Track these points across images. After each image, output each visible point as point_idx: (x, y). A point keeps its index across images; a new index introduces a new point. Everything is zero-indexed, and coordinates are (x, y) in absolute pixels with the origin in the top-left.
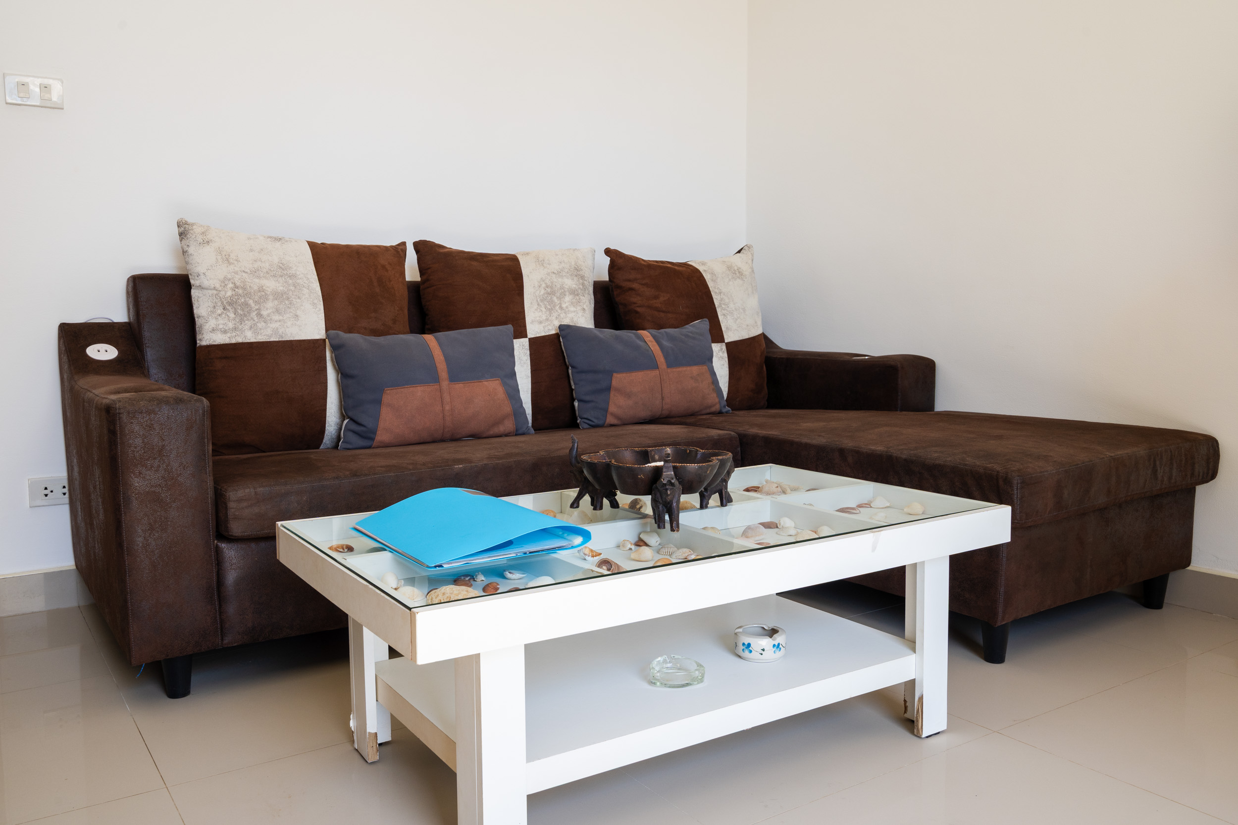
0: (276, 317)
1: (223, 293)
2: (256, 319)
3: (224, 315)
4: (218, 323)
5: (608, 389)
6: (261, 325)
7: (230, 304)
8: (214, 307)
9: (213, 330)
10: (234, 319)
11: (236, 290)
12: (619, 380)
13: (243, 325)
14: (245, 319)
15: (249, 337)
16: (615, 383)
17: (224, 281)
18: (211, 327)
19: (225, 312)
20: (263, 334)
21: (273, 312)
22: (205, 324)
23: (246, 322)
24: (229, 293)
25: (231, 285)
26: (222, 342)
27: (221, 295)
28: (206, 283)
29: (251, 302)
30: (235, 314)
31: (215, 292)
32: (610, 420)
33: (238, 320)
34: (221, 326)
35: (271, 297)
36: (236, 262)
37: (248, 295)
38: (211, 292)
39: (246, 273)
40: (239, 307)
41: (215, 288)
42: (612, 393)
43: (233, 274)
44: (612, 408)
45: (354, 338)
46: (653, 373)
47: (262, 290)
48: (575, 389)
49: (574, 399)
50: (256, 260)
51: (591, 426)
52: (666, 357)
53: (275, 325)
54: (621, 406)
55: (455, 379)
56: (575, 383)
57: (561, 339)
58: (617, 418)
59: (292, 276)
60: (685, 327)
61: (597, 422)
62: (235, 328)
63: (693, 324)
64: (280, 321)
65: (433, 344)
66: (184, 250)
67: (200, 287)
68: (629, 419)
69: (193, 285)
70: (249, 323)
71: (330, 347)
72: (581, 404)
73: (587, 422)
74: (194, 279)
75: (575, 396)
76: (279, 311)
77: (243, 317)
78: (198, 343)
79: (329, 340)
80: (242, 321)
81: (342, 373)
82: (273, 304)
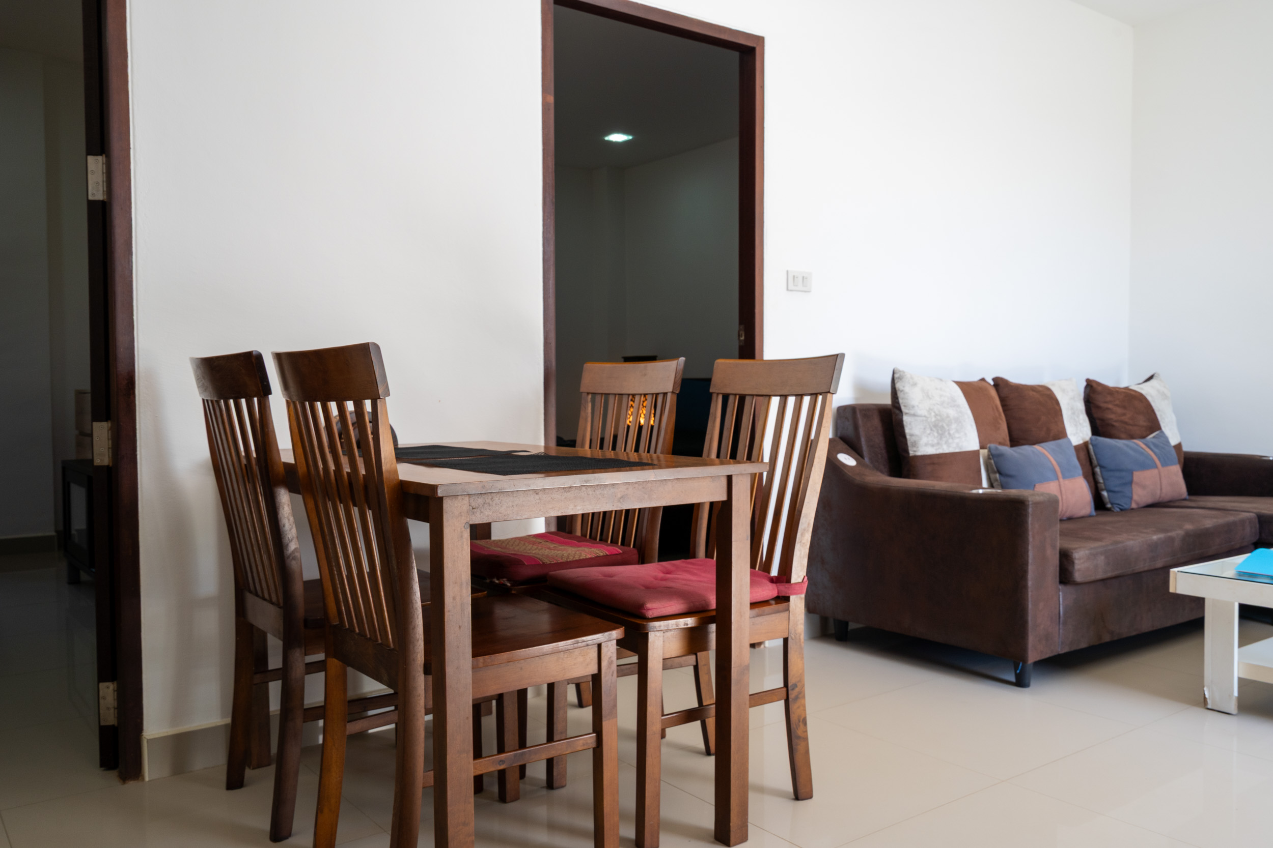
0: (957, 435)
1: (930, 419)
2: (948, 437)
3: (932, 435)
4: (929, 440)
5: (1131, 483)
6: (950, 441)
7: (935, 426)
8: (925, 429)
9: (926, 445)
10: (937, 437)
11: (937, 417)
12: (1138, 476)
13: (942, 441)
14: (943, 437)
15: (945, 449)
16: (1135, 479)
17: (930, 410)
19: (932, 432)
22: (919, 441)
24: (933, 419)
25: (933, 414)
26: (932, 453)
27: (929, 421)
28: (919, 412)
29: (945, 425)
30: (938, 434)
31: (924, 418)
32: (1134, 506)
33: (939, 438)
34: (930, 442)
35: (953, 421)
36: (932, 398)
37: (943, 420)
38: (921, 418)
39: (939, 404)
40: (940, 429)
41: (925, 416)
42: (1134, 486)
43: (933, 406)
44: (1135, 497)
45: (1007, 450)
46: (1155, 471)
47: (948, 416)
48: (1104, 483)
49: (1103, 490)
50: (941, 396)
51: (1121, 510)
52: (1159, 459)
53: (957, 441)
54: (1140, 495)
55: (1064, 477)
56: (1103, 479)
57: (1091, 447)
58: (1137, 503)
59: (958, 406)
60: (1154, 437)
61: (1126, 507)
62: (938, 444)
63: (1157, 435)
64: (959, 438)
65: (1046, 453)
66: (899, 390)
67: (914, 415)
68: (1143, 504)
69: (906, 414)
70: (944, 439)
71: (989, 455)
72: (1111, 494)
73: (1119, 506)
74: (909, 410)
75: (1103, 487)
76: (957, 431)
77: (941, 436)
78: (911, 453)
79: (990, 451)
80: (941, 439)
81: (1000, 473)
82: (954, 426)
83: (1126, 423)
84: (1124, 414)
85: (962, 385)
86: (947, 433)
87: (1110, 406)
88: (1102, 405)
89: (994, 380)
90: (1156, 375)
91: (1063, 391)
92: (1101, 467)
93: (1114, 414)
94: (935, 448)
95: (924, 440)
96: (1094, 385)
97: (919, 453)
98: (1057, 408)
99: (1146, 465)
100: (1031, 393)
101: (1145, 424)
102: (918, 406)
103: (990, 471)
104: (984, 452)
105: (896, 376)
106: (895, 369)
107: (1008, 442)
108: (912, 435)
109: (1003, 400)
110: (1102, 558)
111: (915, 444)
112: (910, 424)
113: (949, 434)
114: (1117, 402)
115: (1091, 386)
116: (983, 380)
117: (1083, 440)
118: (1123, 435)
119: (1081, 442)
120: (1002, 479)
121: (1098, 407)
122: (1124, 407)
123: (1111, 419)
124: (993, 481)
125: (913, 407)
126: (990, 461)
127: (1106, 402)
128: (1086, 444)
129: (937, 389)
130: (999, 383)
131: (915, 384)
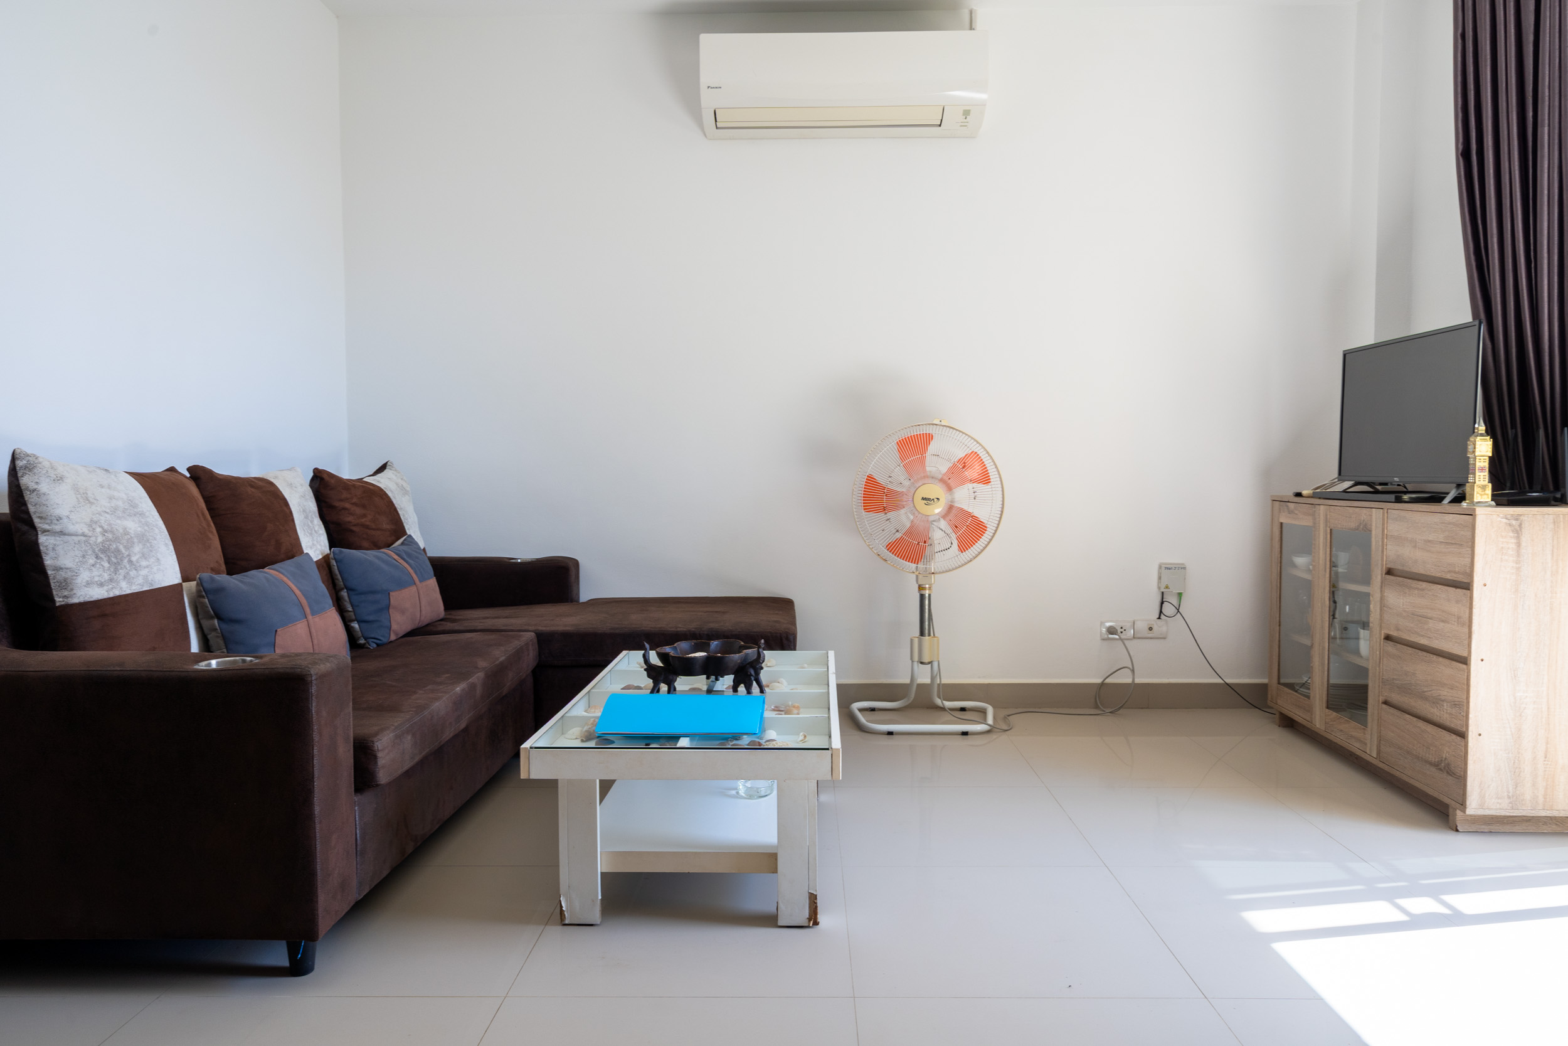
0: (144, 563)
1: (93, 539)
2: (128, 566)
3: (98, 565)
4: (92, 575)
5: (388, 607)
6: (133, 573)
7: (103, 551)
8: (84, 556)
9: (88, 584)
10: (109, 569)
11: (106, 534)
12: (396, 597)
13: (117, 575)
14: (119, 567)
15: (125, 588)
16: (393, 601)
17: (92, 524)
18: (84, 581)
19: (98, 561)
20: (136, 583)
21: (141, 557)
22: (75, 577)
23: (120, 571)
24: (100, 539)
25: (99, 530)
26: (100, 597)
27: (91, 542)
28: (72, 528)
29: (121, 547)
30: (109, 563)
31: (83, 538)
32: (392, 637)
33: (112, 570)
34: (96, 579)
35: (136, 540)
36: (95, 501)
37: (117, 539)
38: (76, 539)
39: (107, 513)
40: (112, 555)
41: (83, 535)
42: (392, 611)
43: (97, 516)
44: (394, 626)
45: (224, 579)
46: (414, 588)
47: (126, 533)
48: (354, 611)
49: (352, 621)
50: (111, 498)
51: (378, 645)
52: (416, 573)
53: (144, 572)
54: (399, 623)
55: (313, 613)
56: (352, 606)
57: (334, 563)
58: (396, 634)
59: (142, 514)
60: (403, 544)
61: (385, 640)
62: (111, 580)
63: (405, 540)
64: (147, 567)
65: (285, 579)
66: (27, 488)
67: (62, 533)
68: (402, 633)
69: (45, 531)
70: (122, 572)
71: (199, 591)
72: (363, 625)
73: (375, 641)
74: (49, 524)
75: (354, 617)
76: (144, 556)
77: (116, 566)
78: (59, 601)
79: (200, 583)
80: (116, 571)
81: (220, 618)
82: (137, 548)
83: (367, 527)
84: (364, 516)
85: (146, 480)
86: (126, 561)
87: (347, 505)
88: (337, 504)
89: (189, 469)
90: (389, 464)
91: (291, 485)
92: (349, 589)
93: (353, 516)
94: (105, 588)
95: (84, 576)
96: (325, 476)
97: (75, 600)
98: (288, 511)
99: (403, 583)
100: (250, 490)
101: (388, 527)
102: (68, 517)
103: (200, 617)
104: (192, 585)
105: (19, 463)
106: (18, 451)
107: (223, 567)
108: (58, 569)
109: (208, 501)
110: (409, 737)
111: (66, 584)
112: (53, 549)
113: (130, 562)
114: (354, 500)
115: (322, 479)
116: (172, 470)
117: (322, 554)
118: (365, 544)
119: (320, 557)
120: (224, 626)
121: (332, 507)
122: (364, 506)
123: (349, 522)
124: (206, 631)
125: (59, 519)
126: (202, 600)
127: (341, 500)
128: (326, 559)
129: (102, 486)
130: (198, 474)
131: (60, 479)
